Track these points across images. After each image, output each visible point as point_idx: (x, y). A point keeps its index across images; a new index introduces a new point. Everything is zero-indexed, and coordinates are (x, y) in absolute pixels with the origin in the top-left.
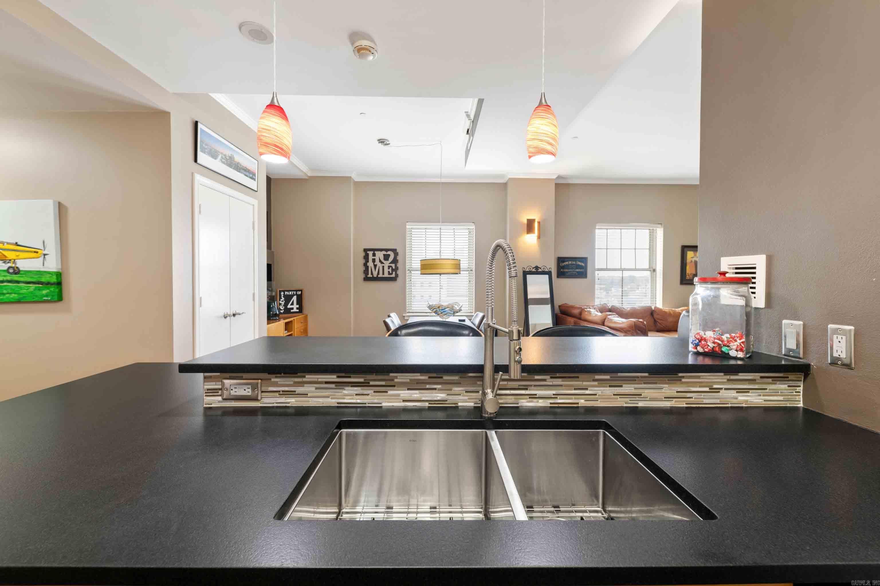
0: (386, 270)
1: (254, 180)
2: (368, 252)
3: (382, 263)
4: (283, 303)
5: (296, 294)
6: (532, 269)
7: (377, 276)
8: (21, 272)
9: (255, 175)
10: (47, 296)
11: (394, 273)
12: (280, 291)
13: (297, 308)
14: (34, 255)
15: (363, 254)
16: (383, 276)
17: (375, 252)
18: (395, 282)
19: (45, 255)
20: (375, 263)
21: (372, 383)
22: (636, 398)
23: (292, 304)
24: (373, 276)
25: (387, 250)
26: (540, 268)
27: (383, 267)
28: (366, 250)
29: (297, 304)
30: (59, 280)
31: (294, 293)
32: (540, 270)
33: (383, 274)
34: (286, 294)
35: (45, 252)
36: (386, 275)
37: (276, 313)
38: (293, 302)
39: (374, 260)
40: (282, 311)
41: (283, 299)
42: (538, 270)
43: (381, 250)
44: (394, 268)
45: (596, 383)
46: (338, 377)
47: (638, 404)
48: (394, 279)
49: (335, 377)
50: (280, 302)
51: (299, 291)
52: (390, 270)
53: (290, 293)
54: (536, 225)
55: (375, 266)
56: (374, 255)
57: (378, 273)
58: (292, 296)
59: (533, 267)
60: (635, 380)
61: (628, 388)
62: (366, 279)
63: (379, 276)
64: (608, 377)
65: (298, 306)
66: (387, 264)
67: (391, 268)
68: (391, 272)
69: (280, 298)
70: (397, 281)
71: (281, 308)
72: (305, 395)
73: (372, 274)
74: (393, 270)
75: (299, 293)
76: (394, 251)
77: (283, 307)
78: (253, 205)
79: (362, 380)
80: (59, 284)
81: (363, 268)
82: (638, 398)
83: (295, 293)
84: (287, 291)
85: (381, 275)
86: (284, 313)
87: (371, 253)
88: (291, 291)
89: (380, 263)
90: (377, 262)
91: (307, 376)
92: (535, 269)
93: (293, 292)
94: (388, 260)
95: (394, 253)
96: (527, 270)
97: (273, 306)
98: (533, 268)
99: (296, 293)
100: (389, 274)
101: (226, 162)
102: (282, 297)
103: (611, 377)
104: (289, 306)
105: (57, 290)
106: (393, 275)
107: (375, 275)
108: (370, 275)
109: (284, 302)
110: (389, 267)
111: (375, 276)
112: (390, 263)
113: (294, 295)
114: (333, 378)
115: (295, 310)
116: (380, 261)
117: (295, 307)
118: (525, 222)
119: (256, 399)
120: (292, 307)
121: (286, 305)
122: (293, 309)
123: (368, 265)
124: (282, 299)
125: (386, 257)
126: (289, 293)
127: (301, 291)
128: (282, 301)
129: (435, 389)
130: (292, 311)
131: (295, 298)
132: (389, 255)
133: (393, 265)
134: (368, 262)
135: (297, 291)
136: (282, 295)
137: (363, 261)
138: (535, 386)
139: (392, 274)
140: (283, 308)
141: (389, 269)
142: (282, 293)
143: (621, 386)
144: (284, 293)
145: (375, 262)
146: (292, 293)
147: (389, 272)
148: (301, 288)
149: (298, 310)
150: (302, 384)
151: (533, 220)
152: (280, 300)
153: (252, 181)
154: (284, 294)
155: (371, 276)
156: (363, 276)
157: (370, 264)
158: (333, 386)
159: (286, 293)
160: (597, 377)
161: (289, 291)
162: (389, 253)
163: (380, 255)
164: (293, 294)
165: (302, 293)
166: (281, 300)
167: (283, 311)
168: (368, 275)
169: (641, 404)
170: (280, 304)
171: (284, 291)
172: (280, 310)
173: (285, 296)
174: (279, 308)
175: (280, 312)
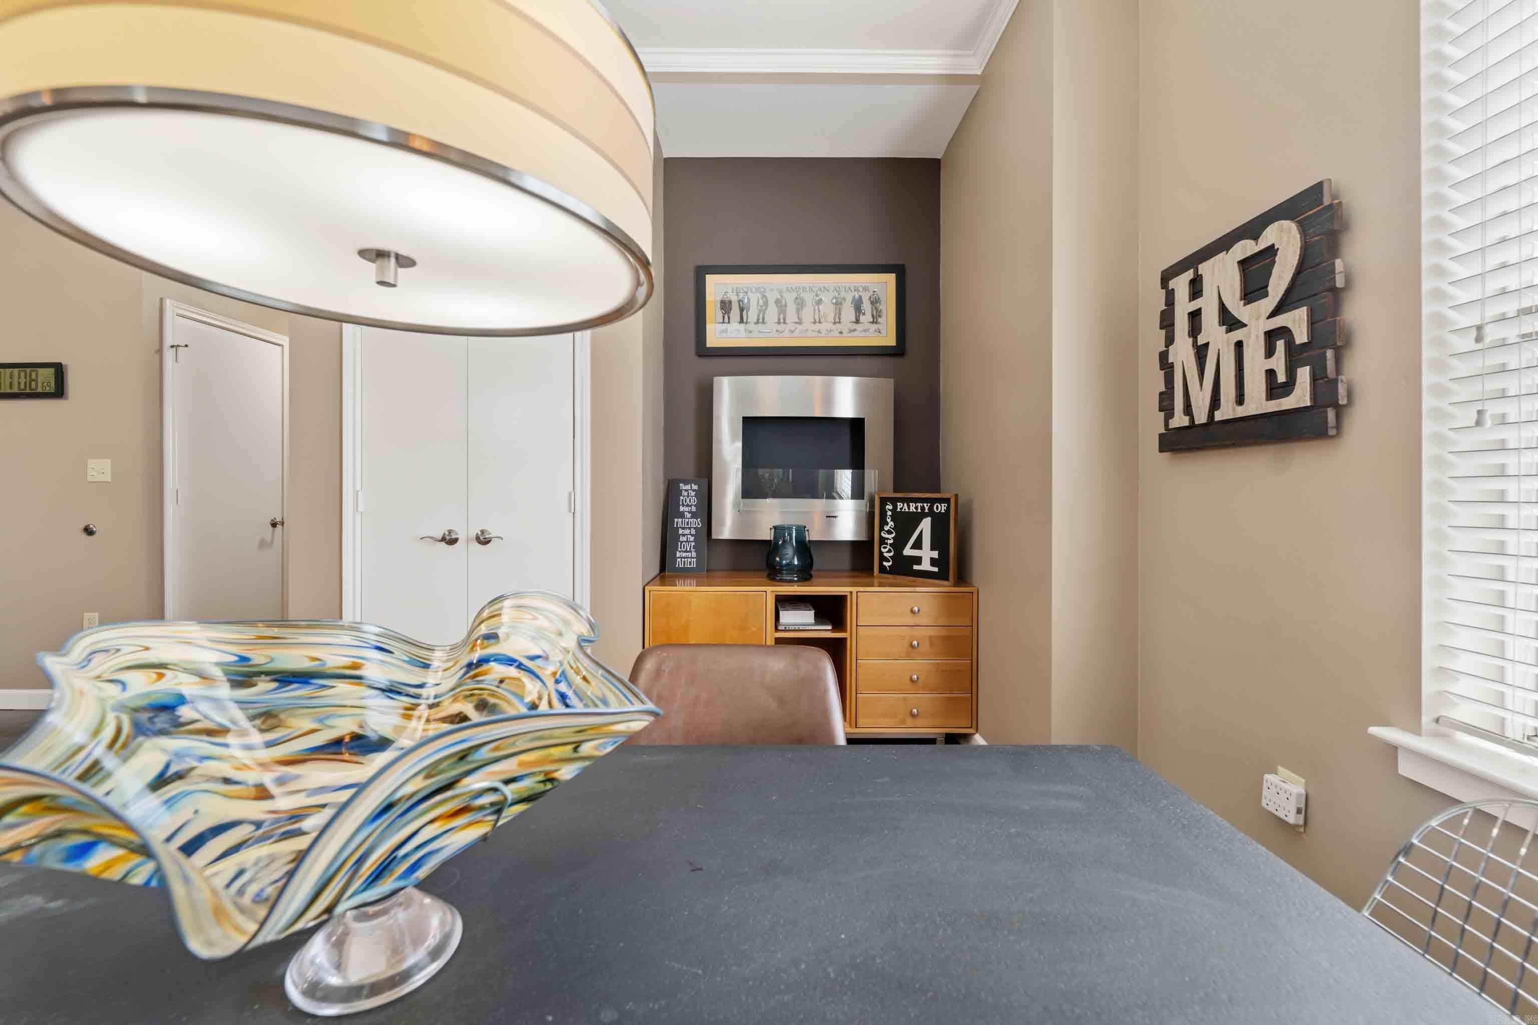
0: (1256, 367)
2: (1176, 282)
3: (1234, 323)
4: (890, 538)
5: (931, 513)
7: (1212, 413)
11: (1304, 374)
12: (882, 501)
13: (933, 562)
15: (1157, 304)
16: (1244, 413)
17: (1203, 268)
18: (1321, 441)
20: (1201, 341)
23: (918, 545)
24: (1192, 419)
25: (1258, 225)
27: (1238, 350)
28: (1166, 279)
29: (932, 549)
31: (923, 508)
33: (1240, 399)
34: (899, 510)
36: (1260, 400)
38: (921, 534)
39: (1197, 324)
40: (886, 564)
41: (891, 524)
43: (1223, 244)
44: (1301, 336)
48: (1312, 423)
50: (883, 535)
51: (944, 500)
52: (1279, 363)
53: (911, 507)
55: (1201, 352)
56: (1196, 288)
57: (1215, 402)
58: (917, 518)
62: (1169, 443)
63: (1219, 416)
65: (935, 554)
66: (1259, 319)
67: (1280, 345)
68: (1281, 378)
69: (883, 522)
71: (886, 555)
73: (1189, 407)
75: (942, 508)
76: (1304, 204)
77: (889, 551)
81: (1158, 384)
83: (927, 507)
84: (905, 500)
85: (1227, 411)
86: (893, 571)
87: (1183, 286)
88: (916, 500)
89: (1224, 329)
90: (1211, 327)
93: (919, 505)
94: (1266, 295)
95: (1302, 223)
97: (784, 541)
99: (931, 508)
100: (1275, 390)
102: (887, 520)
104: (908, 551)
106: (1301, 396)
108: (1180, 420)
109: (893, 535)
110: (1274, 337)
111: (1201, 417)
112: (1273, 314)
113: (923, 515)
115: (926, 566)
116: (1226, 316)
117: (927, 554)
120: (916, 553)
121: (898, 545)
122: (918, 560)
123: (1172, 360)
124: (887, 524)
125: (1257, 276)
126: (909, 508)
127: (950, 501)
128: (889, 532)
130: (916, 567)
131: (926, 525)
132: (1273, 252)
133: (1303, 317)
134: (1176, 339)
135: (934, 501)
136: (889, 513)
139: (1288, 387)
140: (893, 554)
141: (1270, 352)
142: (889, 507)
144: (895, 507)
145: (1202, 329)
146: (916, 508)
147: (1272, 374)
148: (947, 493)
149: (936, 569)
152: (881, 529)
154: (894, 510)
155: (1185, 421)
156: (1160, 425)
157: (1182, 351)
159: (899, 505)
161: (908, 500)
162: (1270, 236)
163: (1222, 275)
164: (919, 511)
165: (950, 509)
166: (887, 528)
167: (890, 563)
168: (1175, 414)
170: (883, 541)
171: (894, 501)
172: (882, 558)
173: (896, 516)
174: (881, 553)
175: (882, 566)
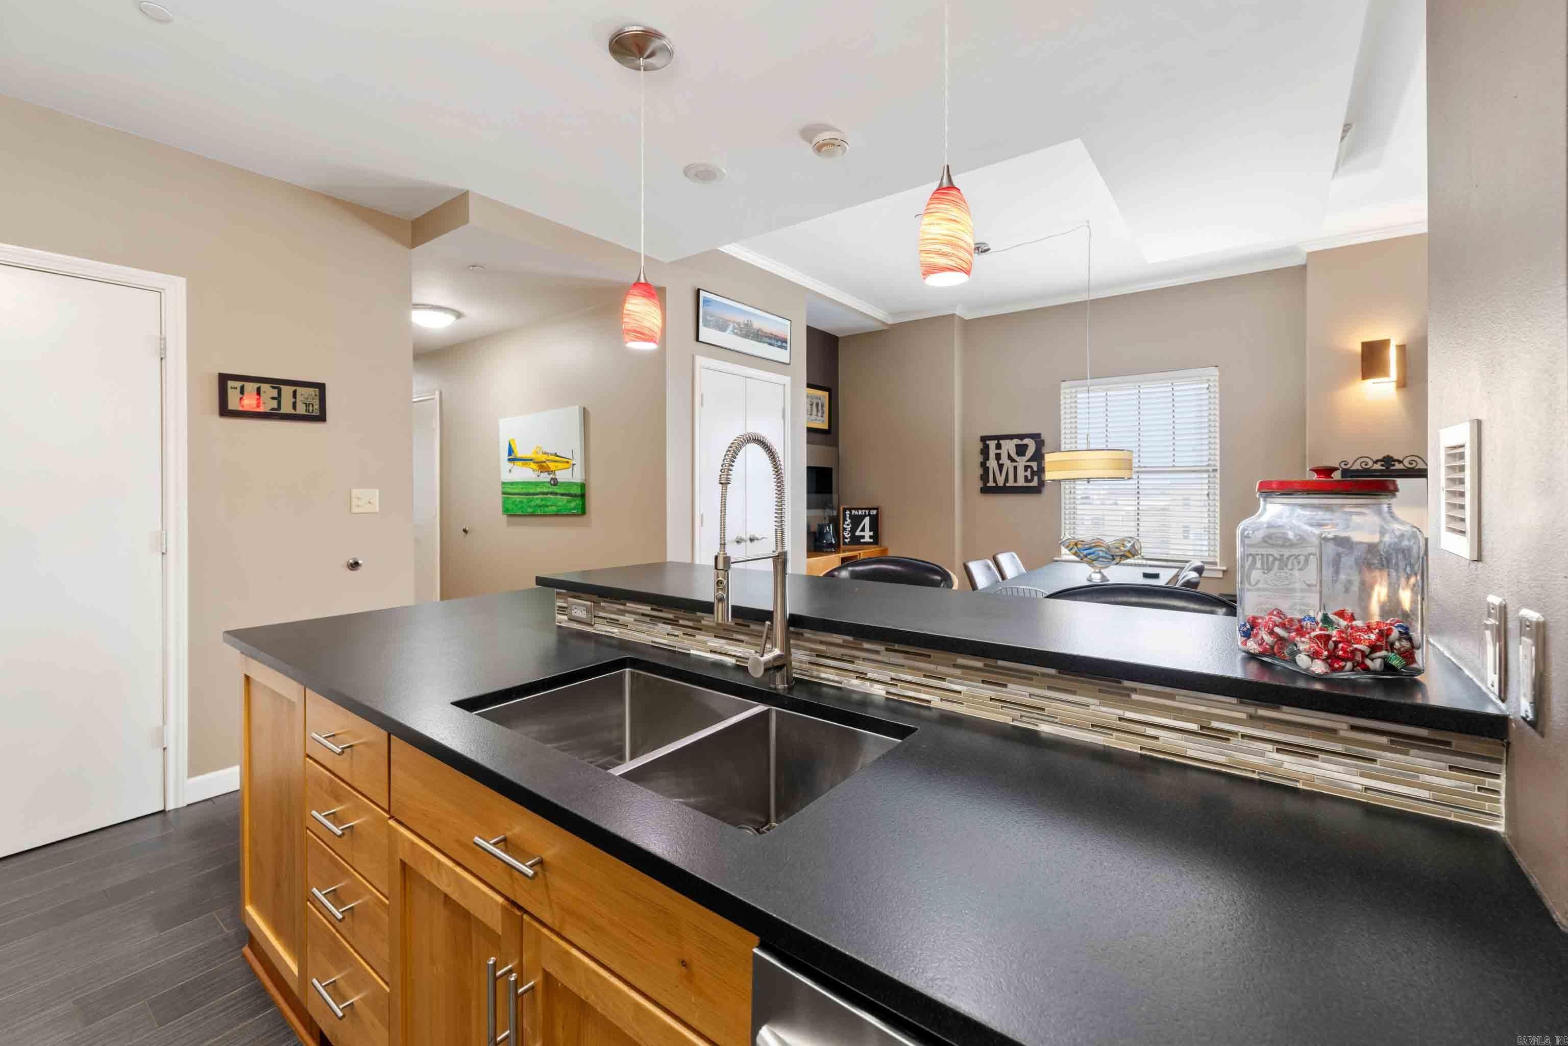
0: (1021, 473)
1: (785, 348)
2: (987, 442)
3: (1013, 460)
4: (849, 528)
5: (869, 515)
6: (1370, 463)
7: (1005, 484)
8: (559, 484)
9: (786, 342)
10: (574, 509)
11: (1036, 478)
12: (845, 510)
13: (871, 537)
14: (566, 465)
15: (980, 446)
16: (1015, 485)
17: (1001, 442)
18: (1039, 495)
19: (573, 465)
20: (1000, 462)
21: (681, 622)
22: (1032, 713)
23: (863, 530)
24: (997, 484)
25: (1021, 437)
26: (1400, 462)
27: (1015, 468)
28: (984, 439)
29: (870, 531)
30: (583, 492)
31: (865, 513)
32: (1398, 466)
33: (1016, 480)
34: (853, 514)
35: (573, 462)
36: (1021, 482)
37: (832, 543)
38: (864, 525)
39: (998, 456)
40: (846, 540)
41: (849, 521)
42: (1394, 465)
43: (1011, 437)
44: (1035, 469)
45: (958, 672)
46: (652, 609)
47: (1037, 725)
48: (1037, 490)
49: (649, 608)
50: (845, 526)
51: (874, 509)
52: (1029, 473)
53: (860, 512)
54: (1393, 355)
55: (1001, 466)
56: (999, 447)
57: (1006, 480)
58: (862, 518)
59: (1374, 460)
60: (1032, 679)
61: (1017, 691)
62: (985, 490)
63: (1007, 485)
64: (979, 664)
65: (871, 534)
66: (1022, 462)
67: (1029, 470)
68: (1029, 478)
69: (845, 520)
70: (1042, 495)
71: (846, 536)
72: (625, 626)
73: (995, 480)
74: (1033, 473)
75: (874, 512)
76: (1037, 437)
78: (784, 385)
79: (671, 616)
80: (583, 496)
81: (980, 471)
82: (1037, 714)
83: (867, 512)
84: (855, 509)
85: (1011, 483)
86: (850, 543)
87: (992, 444)
88: (862, 509)
89: (1010, 461)
90: (1004, 459)
91: (628, 604)
92: (1382, 465)
93: (863, 511)
94: (1024, 455)
95: (1035, 441)
96: (1357, 466)
98: (1376, 462)
99: (869, 512)
100: (1027, 480)
101: (739, 332)
102: (848, 519)
103: (985, 665)
104: (858, 533)
105: (580, 503)
106: (1035, 483)
107: (1001, 481)
108: (991, 484)
109: (850, 526)
110: (1026, 468)
111: (1001, 484)
112: (1028, 461)
113: (865, 516)
114: (646, 609)
115: (867, 539)
116: (1010, 458)
117: (868, 535)
118: (1358, 349)
119: (590, 625)
120: (862, 534)
121: (853, 530)
122: (863, 537)
123: (987, 465)
124: (847, 520)
125: (1021, 450)
126: (858, 512)
127: (877, 509)
128: (848, 525)
129: (742, 641)
130: (862, 541)
131: (867, 521)
132: (1026, 446)
133: (1034, 465)
134: (988, 460)
135: (870, 509)
136: (848, 516)
137: (980, 458)
138: (864, 659)
139: (1032, 480)
140: (849, 535)
141: (1026, 471)
142: (848, 512)
143: (1005, 686)
144: (851, 512)
145: (1000, 459)
147: (1026, 477)
148: (875, 505)
149: (872, 540)
150: (622, 612)
151: (1385, 344)
152: (844, 523)
153: (784, 350)
154: (850, 514)
155: (994, 485)
156: (980, 484)
157: (992, 464)
158: (648, 619)
159: (853, 512)
160: (961, 661)
161: (857, 509)
162: (1026, 441)
163: (1009, 446)
164: (863, 514)
165: (877, 513)
166: (846, 523)
167: (849, 540)
168: (988, 482)
169: (1045, 728)
170: (844, 529)
171: (850, 510)
172: (845, 538)
173: (851, 517)
174: (844, 535)
175: (845, 543)
